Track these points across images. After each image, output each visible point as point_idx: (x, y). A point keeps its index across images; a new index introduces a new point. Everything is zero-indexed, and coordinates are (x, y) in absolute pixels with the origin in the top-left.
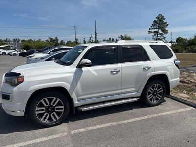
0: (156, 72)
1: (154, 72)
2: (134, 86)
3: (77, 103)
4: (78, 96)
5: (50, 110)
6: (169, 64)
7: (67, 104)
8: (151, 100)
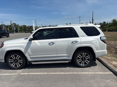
0: (82, 45)
1: (80, 45)
2: (66, 53)
3: (29, 59)
4: (29, 55)
5: (16, 61)
6: (94, 39)
7: (24, 59)
8: (81, 63)
